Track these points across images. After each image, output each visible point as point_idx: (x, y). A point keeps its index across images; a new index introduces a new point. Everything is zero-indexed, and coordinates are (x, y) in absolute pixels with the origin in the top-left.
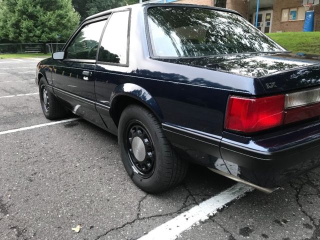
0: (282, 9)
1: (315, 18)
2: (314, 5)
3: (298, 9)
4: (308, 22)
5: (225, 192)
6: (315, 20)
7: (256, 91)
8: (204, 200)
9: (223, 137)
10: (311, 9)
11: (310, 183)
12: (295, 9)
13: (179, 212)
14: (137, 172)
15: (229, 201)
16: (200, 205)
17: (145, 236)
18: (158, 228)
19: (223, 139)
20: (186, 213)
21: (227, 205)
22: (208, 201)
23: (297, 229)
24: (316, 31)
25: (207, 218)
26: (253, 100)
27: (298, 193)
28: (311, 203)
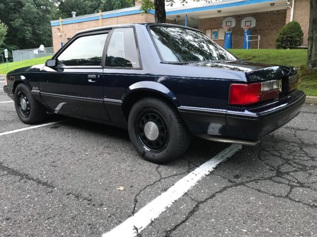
0: (206, 30)
1: (233, 38)
2: (232, 27)
3: (218, 30)
4: (227, 41)
5: (213, 159)
6: (233, 40)
7: (247, 80)
8: (202, 164)
9: (228, 110)
10: (229, 30)
11: (264, 149)
12: (216, 30)
13: (189, 172)
14: (149, 150)
15: (218, 163)
16: (200, 167)
17: (173, 186)
18: (179, 181)
19: (228, 111)
20: (193, 172)
21: (218, 165)
22: (204, 164)
23: (266, 172)
24: (234, 48)
25: (209, 173)
26: (246, 85)
27: (259, 155)
28: (269, 159)
